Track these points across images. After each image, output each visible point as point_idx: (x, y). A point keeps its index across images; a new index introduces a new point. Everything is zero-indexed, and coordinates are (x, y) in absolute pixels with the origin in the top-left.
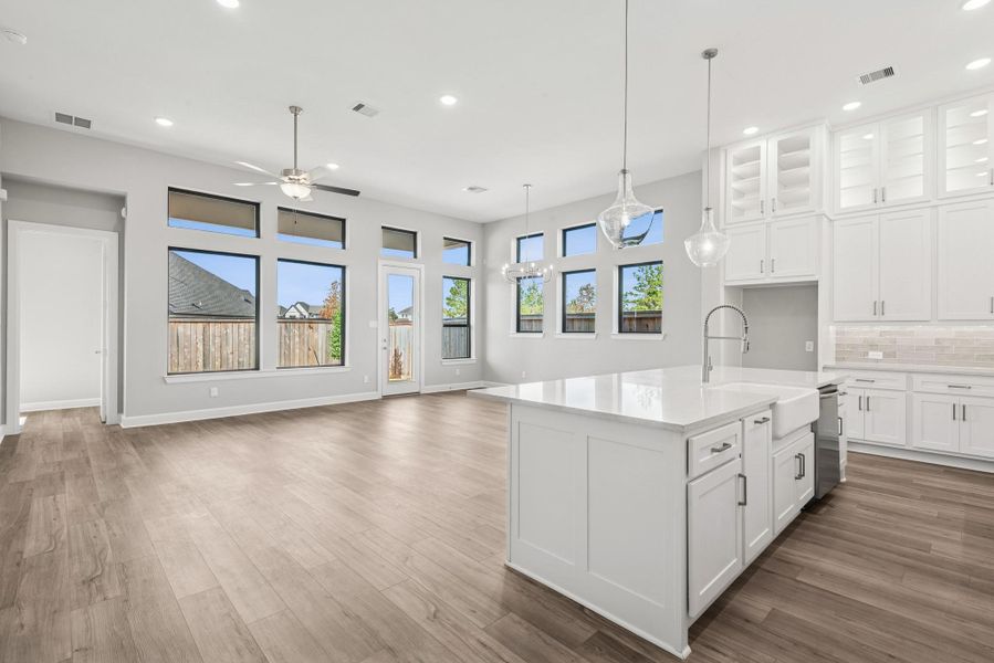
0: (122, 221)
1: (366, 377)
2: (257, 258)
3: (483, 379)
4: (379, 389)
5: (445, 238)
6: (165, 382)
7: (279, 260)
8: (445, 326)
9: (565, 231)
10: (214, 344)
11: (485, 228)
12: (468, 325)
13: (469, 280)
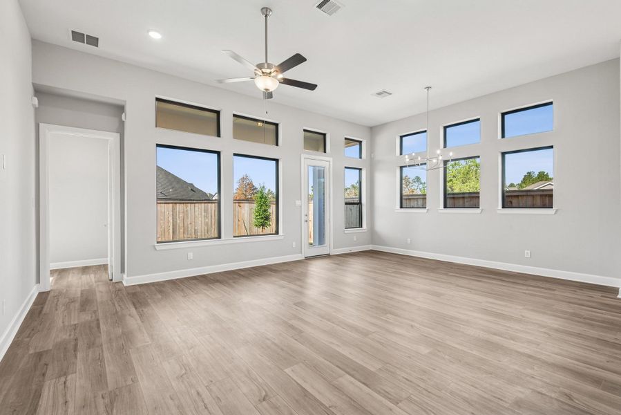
0: (122, 124)
1: (294, 243)
2: (218, 153)
3: (372, 243)
4: (303, 253)
5: (346, 139)
6: (155, 249)
7: (235, 155)
8: (346, 204)
9: (445, 128)
10: (179, 218)
11: (373, 130)
12: (360, 203)
13: (360, 169)
